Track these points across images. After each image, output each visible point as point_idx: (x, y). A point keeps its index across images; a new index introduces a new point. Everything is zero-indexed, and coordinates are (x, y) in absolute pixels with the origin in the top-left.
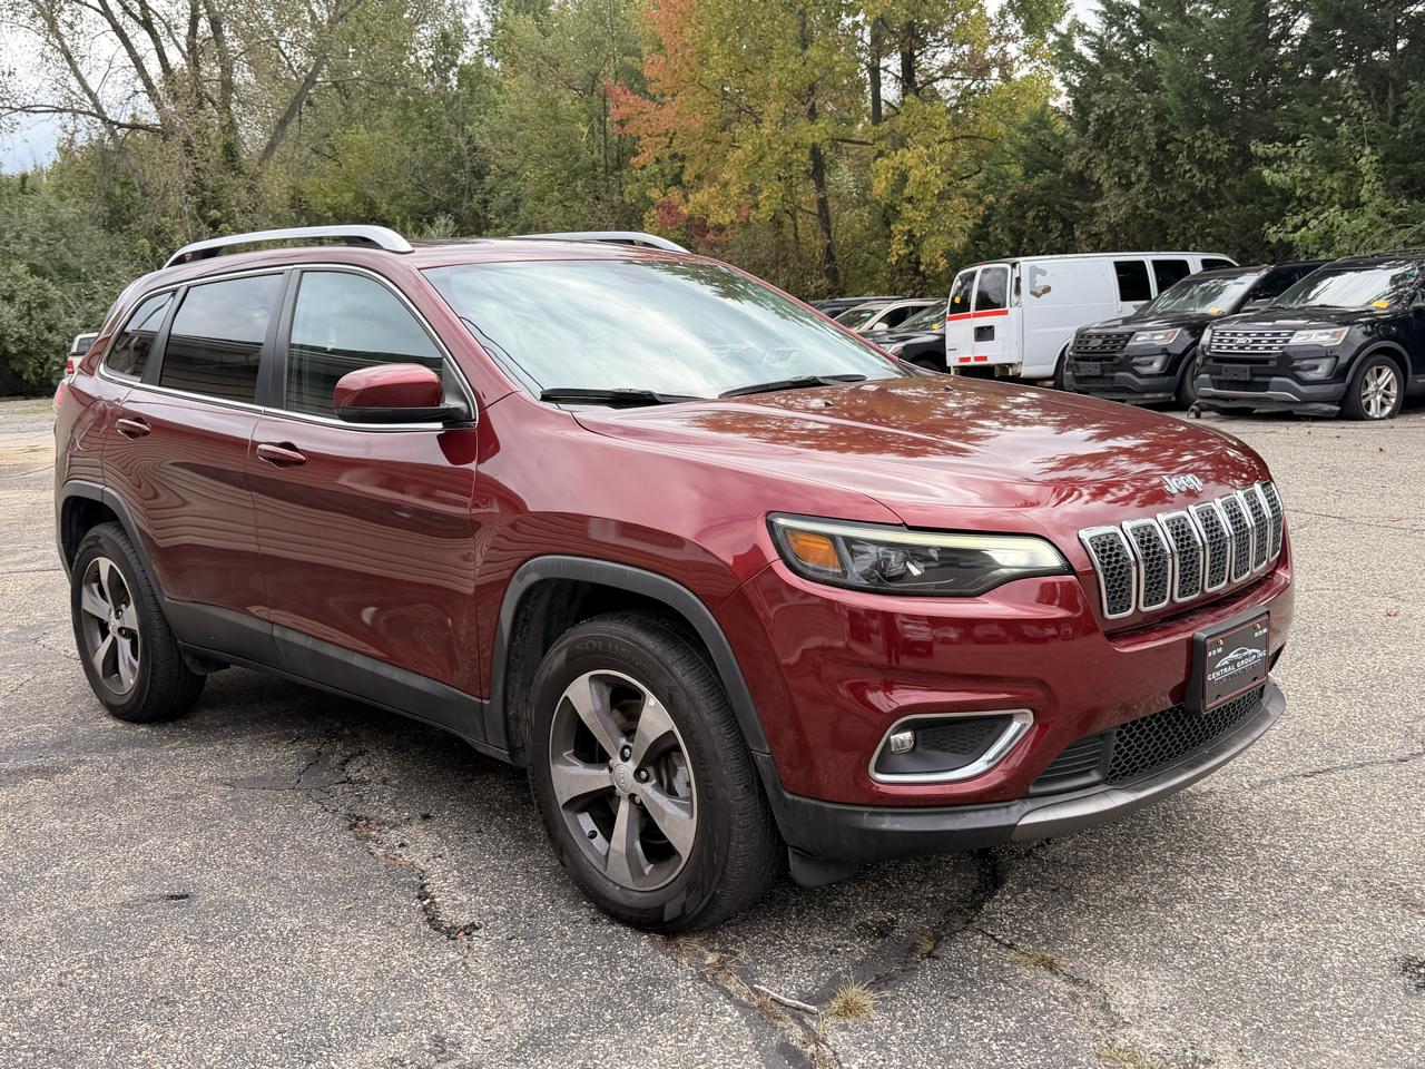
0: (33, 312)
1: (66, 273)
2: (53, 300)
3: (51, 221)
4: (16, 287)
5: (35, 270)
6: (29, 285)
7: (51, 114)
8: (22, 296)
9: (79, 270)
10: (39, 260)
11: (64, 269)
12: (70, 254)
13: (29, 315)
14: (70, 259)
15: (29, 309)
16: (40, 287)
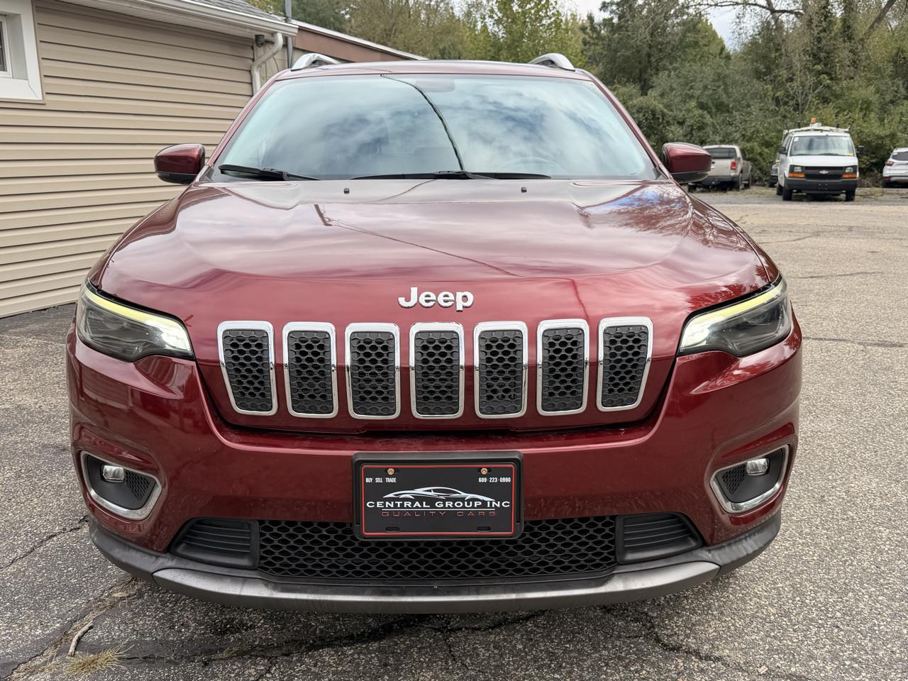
0: (694, 132)
1: (721, 107)
2: (707, 124)
3: (719, 75)
4: (686, 116)
5: (702, 106)
6: (695, 115)
7: (731, 6)
8: (689, 122)
9: (728, 105)
10: (704, 100)
11: (720, 105)
12: (724, 96)
13: (692, 134)
14: (724, 98)
15: (692, 130)
16: (702, 116)
